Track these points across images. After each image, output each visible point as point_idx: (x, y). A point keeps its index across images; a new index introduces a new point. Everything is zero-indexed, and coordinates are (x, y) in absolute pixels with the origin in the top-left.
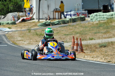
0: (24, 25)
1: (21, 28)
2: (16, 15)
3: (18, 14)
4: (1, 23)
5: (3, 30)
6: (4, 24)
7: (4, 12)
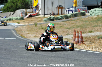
0: (31, 20)
1: (29, 23)
2: (24, 11)
3: (26, 10)
4: (11, 19)
5: (12, 25)
6: (13, 20)
7: (13, 9)
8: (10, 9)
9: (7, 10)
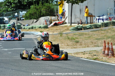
0: (56, 29)
1: (53, 32)
2: (48, 19)
3: (51, 18)
4: (34, 27)
5: (35, 34)
6: (36, 28)
7: (36, 16)
8: (33, 16)
9: (30, 17)
